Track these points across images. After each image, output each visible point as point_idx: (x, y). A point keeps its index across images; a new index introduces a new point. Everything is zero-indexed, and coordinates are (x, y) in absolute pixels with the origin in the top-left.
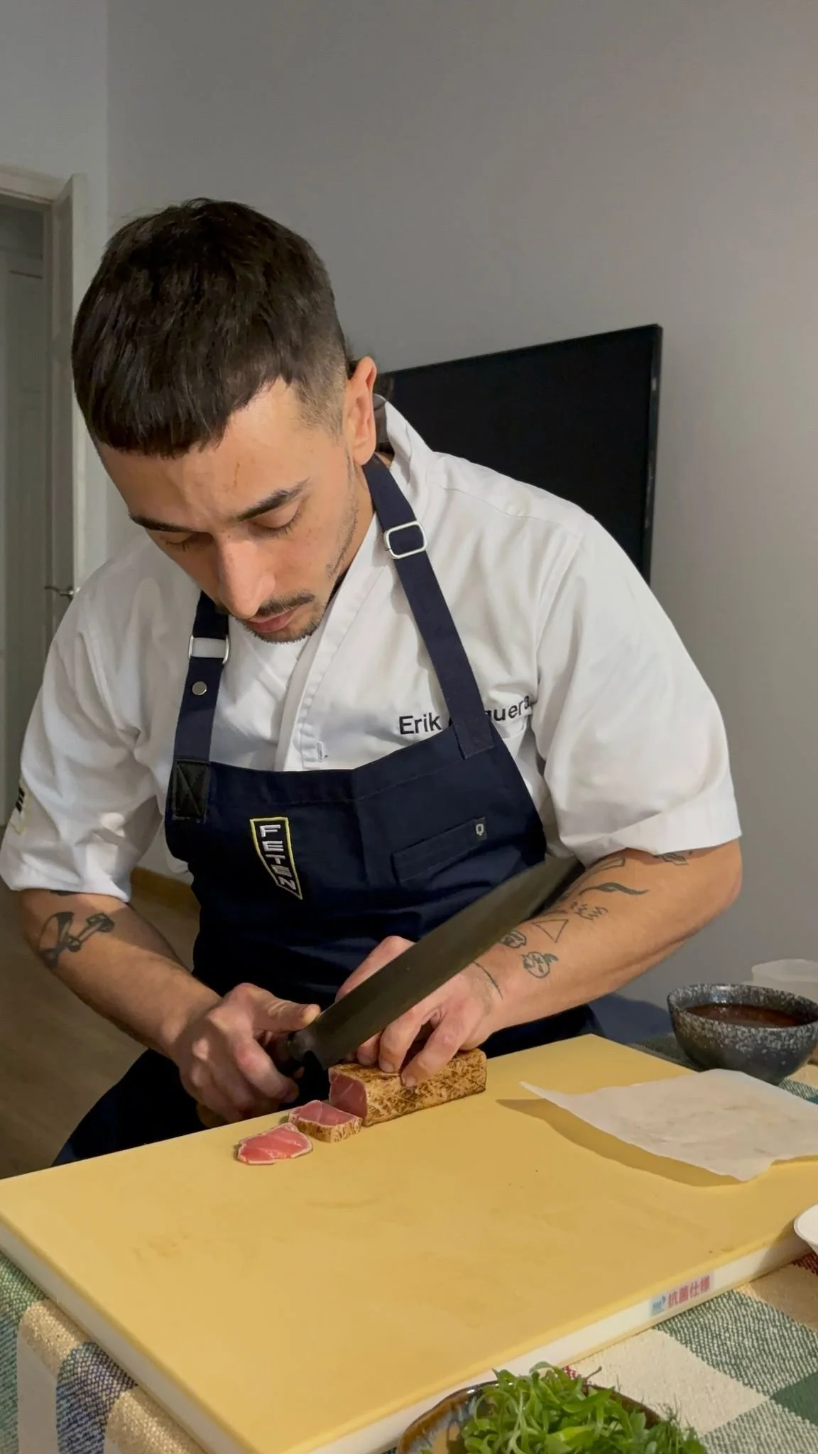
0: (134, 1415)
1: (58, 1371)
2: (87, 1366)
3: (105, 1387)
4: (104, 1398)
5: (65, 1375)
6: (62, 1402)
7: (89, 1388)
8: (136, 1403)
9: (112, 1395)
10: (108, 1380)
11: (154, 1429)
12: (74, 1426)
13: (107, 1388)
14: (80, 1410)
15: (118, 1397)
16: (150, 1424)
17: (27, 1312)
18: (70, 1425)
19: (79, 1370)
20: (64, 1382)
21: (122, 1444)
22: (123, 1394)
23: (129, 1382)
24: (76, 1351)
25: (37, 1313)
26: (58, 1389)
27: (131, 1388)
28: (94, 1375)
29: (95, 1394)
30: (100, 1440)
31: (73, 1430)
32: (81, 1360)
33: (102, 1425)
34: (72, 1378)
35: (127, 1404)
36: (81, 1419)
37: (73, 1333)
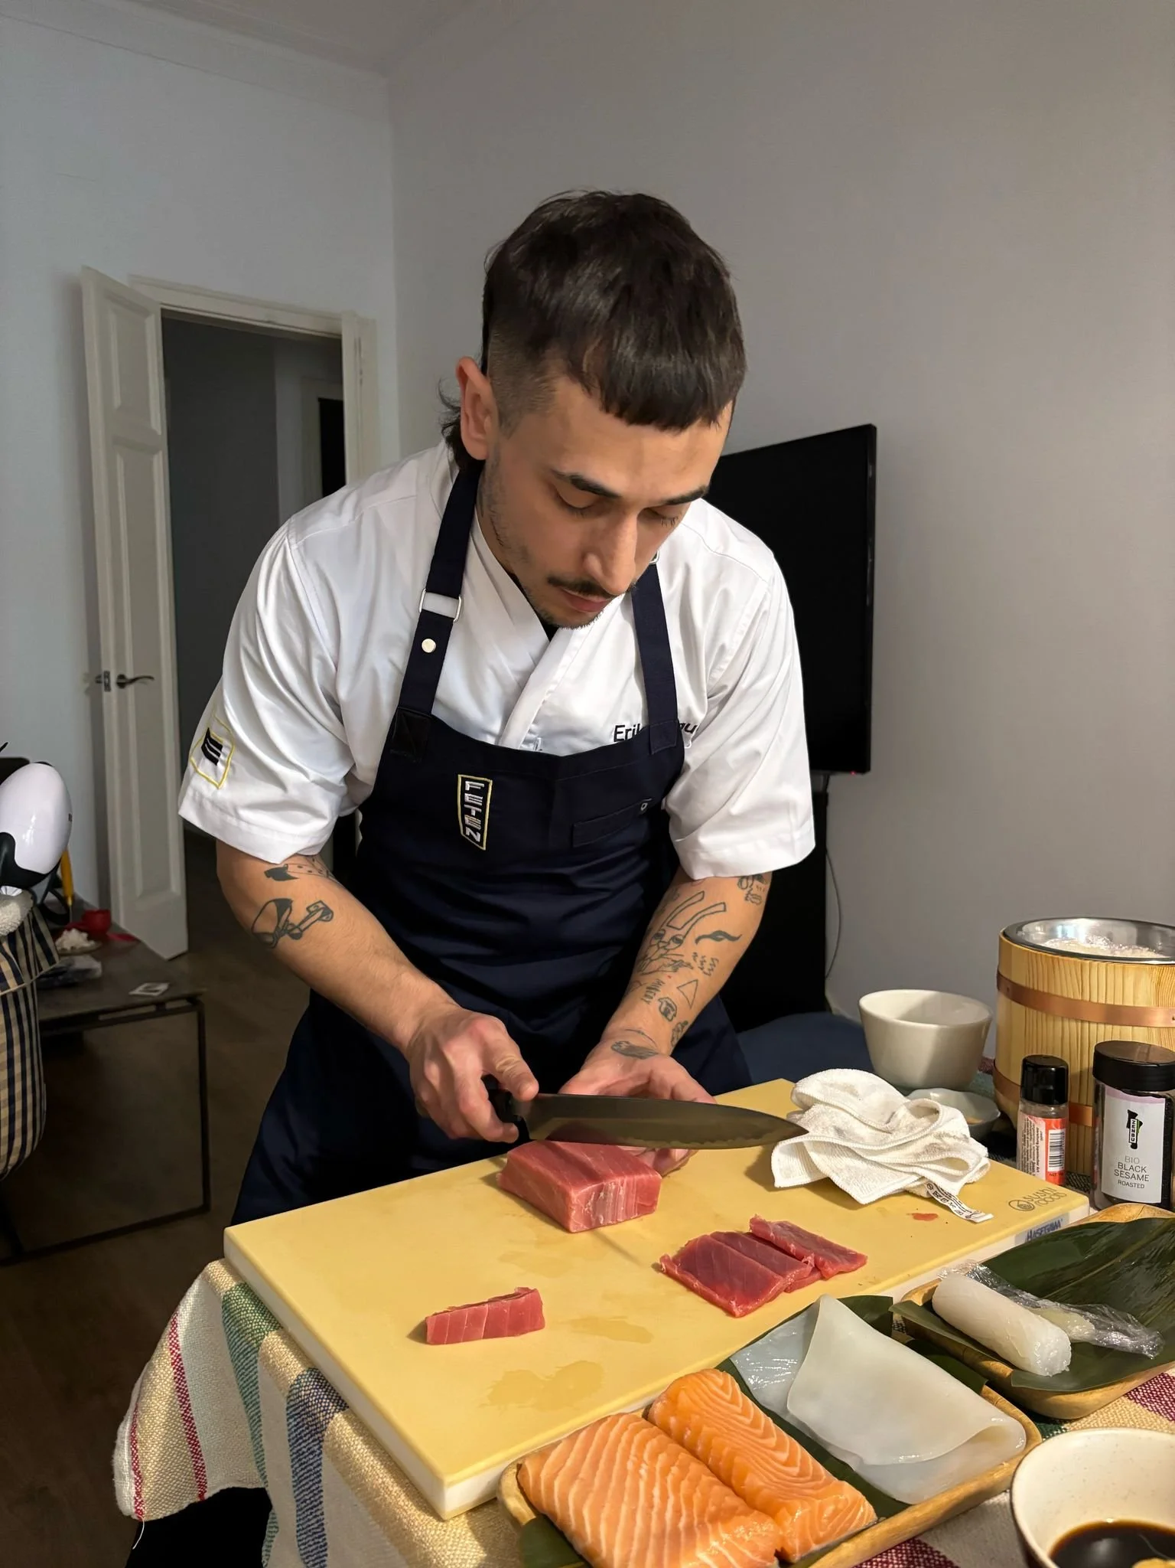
0: (344, 1434)
1: (287, 1394)
2: (309, 1390)
3: (322, 1408)
4: (322, 1418)
5: (292, 1398)
6: (291, 1420)
7: (310, 1409)
8: (346, 1423)
9: (328, 1416)
10: (325, 1402)
11: (359, 1447)
12: (300, 1441)
13: (324, 1410)
14: (304, 1428)
15: (332, 1418)
16: (356, 1443)
17: (264, 1341)
18: (297, 1441)
19: (303, 1393)
20: (292, 1403)
21: (335, 1459)
22: (336, 1415)
23: (342, 1405)
24: (301, 1376)
25: (273, 1341)
26: (287, 1409)
27: (343, 1410)
28: (314, 1398)
29: (315, 1414)
30: (319, 1455)
31: (300, 1444)
32: (305, 1384)
33: (320, 1442)
34: (298, 1400)
35: (340, 1425)
36: (305, 1436)
37: (300, 1360)
